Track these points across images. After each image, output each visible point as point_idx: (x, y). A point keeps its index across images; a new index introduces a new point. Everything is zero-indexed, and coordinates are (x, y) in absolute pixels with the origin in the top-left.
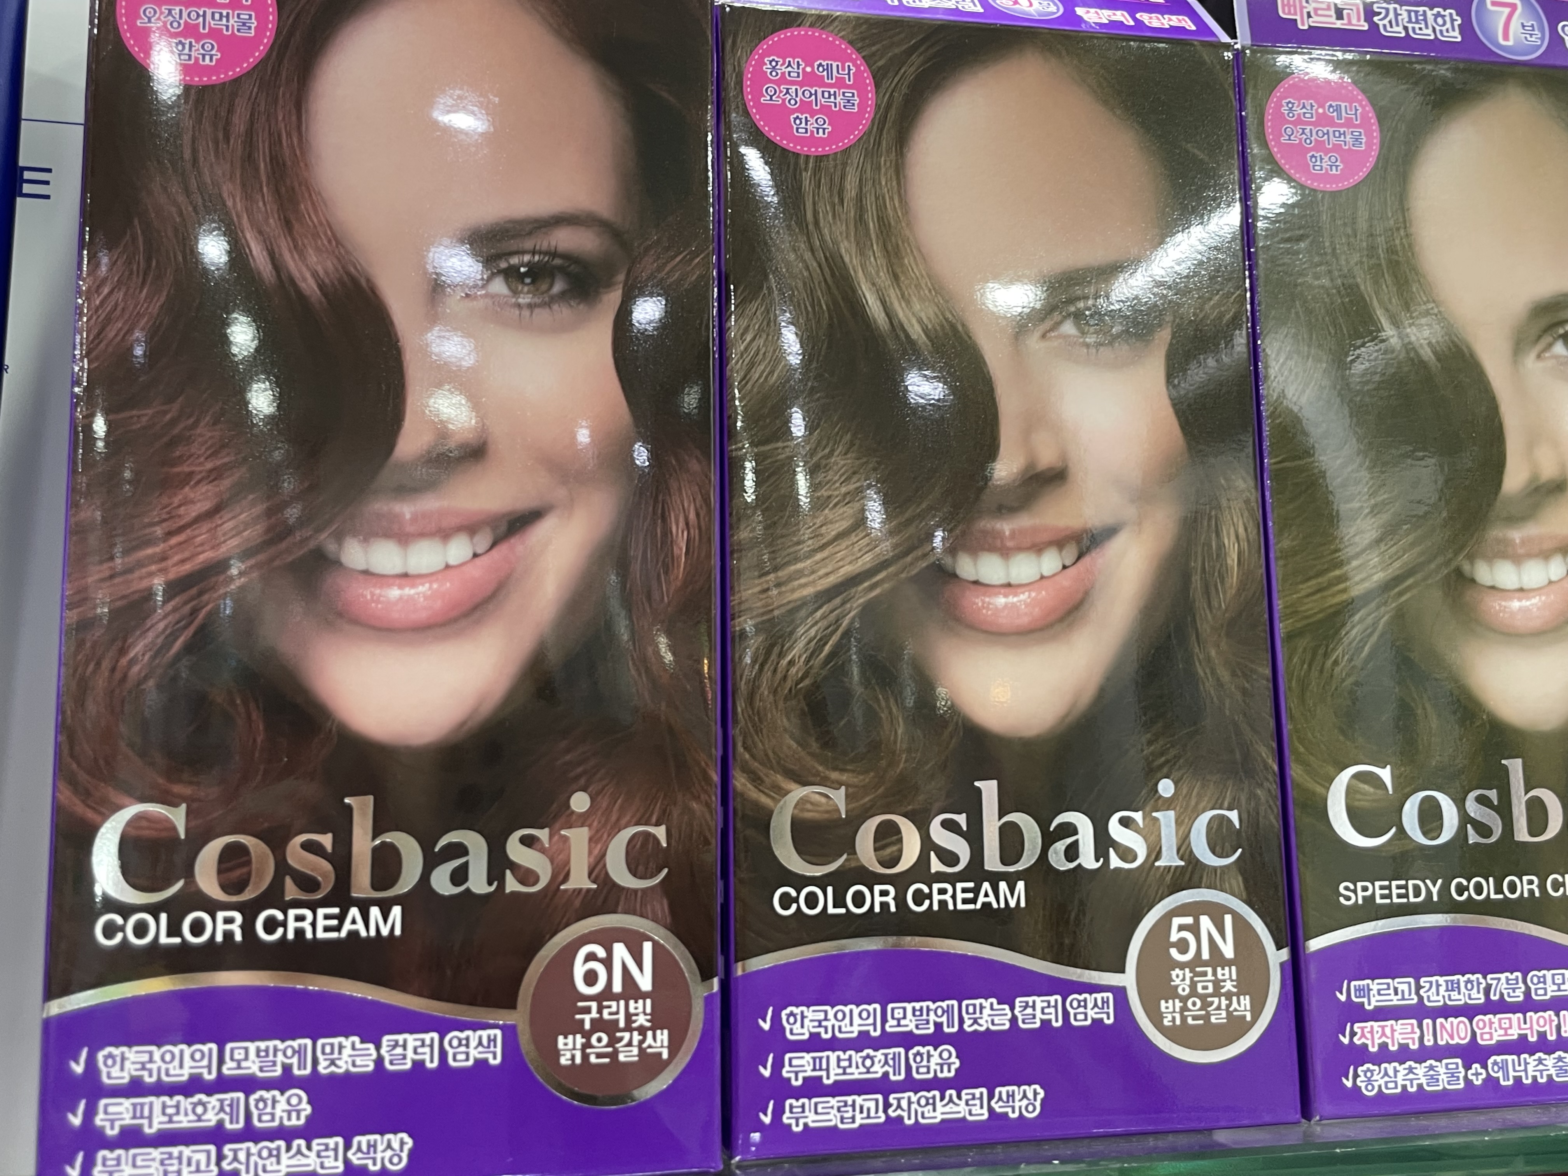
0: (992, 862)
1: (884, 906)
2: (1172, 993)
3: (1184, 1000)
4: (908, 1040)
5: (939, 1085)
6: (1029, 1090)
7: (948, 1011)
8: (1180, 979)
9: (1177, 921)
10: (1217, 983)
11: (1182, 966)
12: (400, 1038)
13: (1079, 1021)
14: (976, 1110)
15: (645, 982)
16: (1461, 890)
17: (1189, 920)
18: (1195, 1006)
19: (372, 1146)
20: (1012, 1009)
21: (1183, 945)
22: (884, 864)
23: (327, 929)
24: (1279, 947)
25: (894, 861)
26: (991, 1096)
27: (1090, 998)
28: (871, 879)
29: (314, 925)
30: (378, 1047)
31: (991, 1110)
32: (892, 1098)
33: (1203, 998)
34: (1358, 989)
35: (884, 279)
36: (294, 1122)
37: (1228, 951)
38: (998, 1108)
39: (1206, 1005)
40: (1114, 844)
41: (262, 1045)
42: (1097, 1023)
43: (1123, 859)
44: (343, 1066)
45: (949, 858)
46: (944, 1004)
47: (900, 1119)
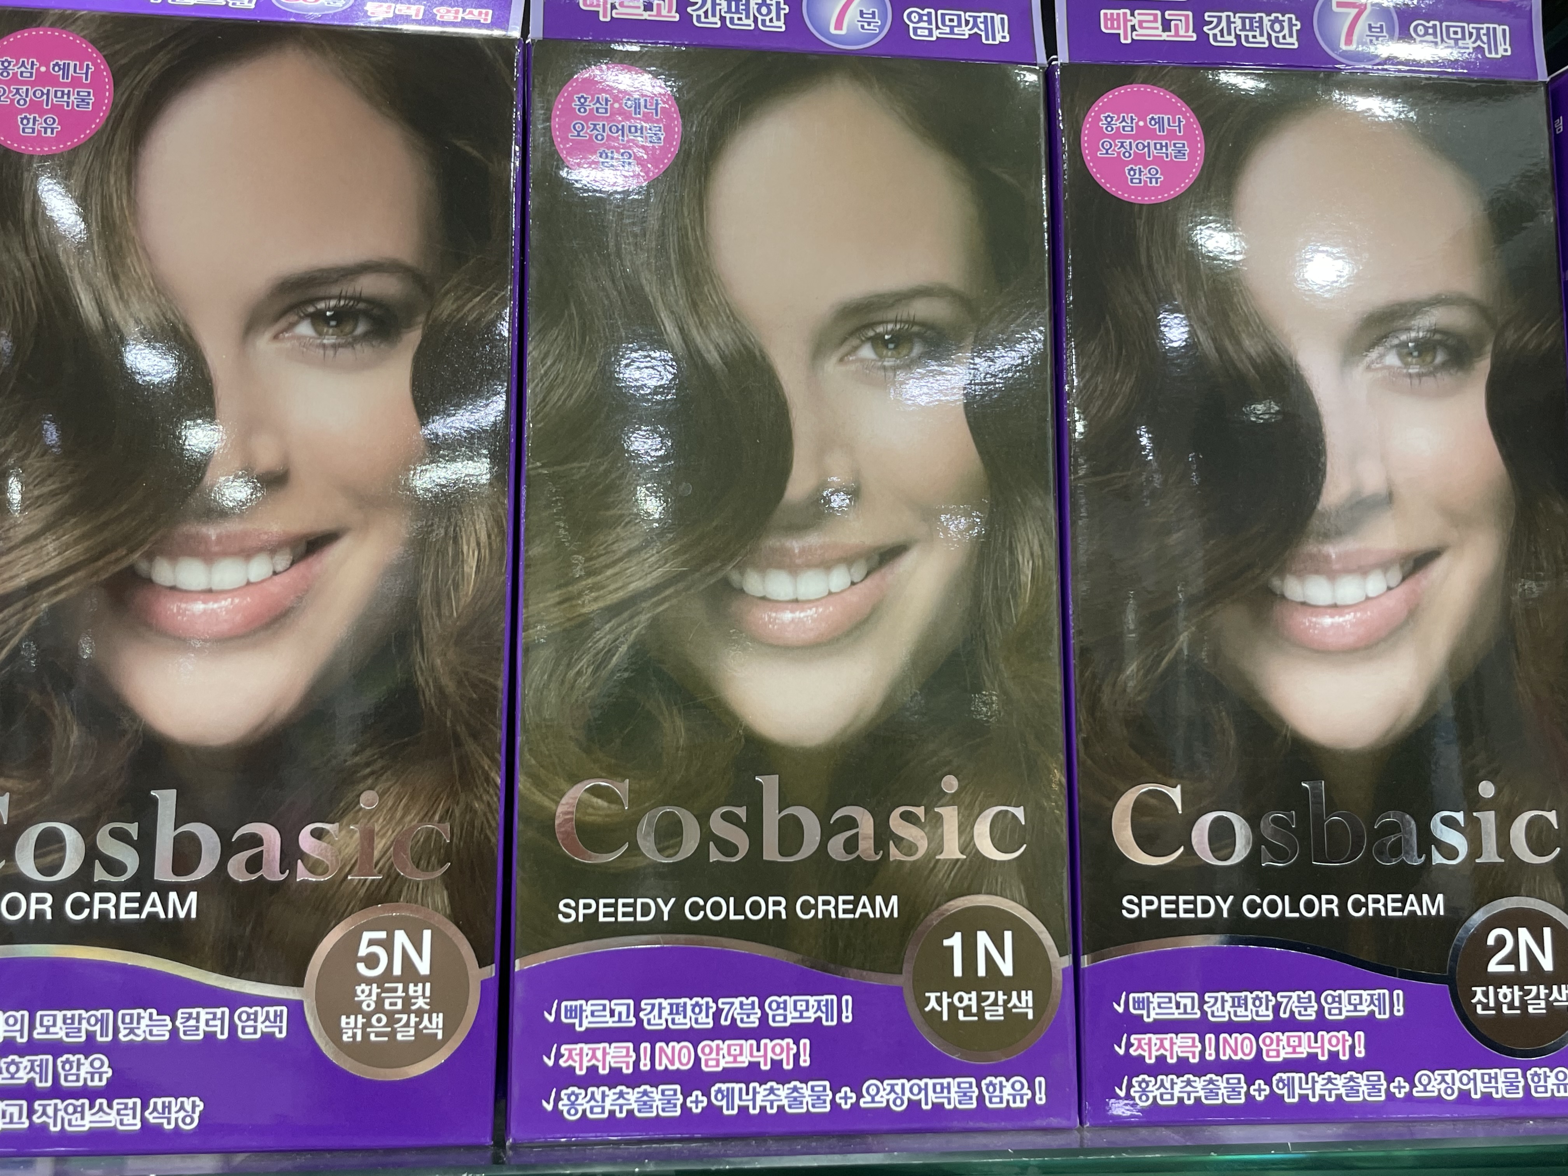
0: (163, 872)
1: (40, 914)
2: (356, 1009)
3: (368, 1016)
4: (56, 1049)
5: (90, 1094)
6: (188, 1103)
7: (102, 1021)
8: (366, 996)
9: (367, 936)
10: (407, 1001)
11: (369, 981)
13: (247, 1034)
14: (128, 1120)
16: (696, 909)
17: (382, 935)
18: (380, 1022)
20: (173, 1020)
21: (372, 961)
22: (42, 871)
24: (482, 964)
25: (54, 869)
26: (145, 1107)
27: (261, 1012)
28: (27, 886)
31: (143, 1120)
32: (37, 1105)
33: (390, 1015)
34: (570, 1010)
35: (101, 278)
37: (423, 967)
38: (151, 1118)
39: (392, 1020)
40: (303, 856)
42: (267, 1037)
43: (312, 870)
45: (114, 866)
46: (98, 1013)
47: (45, 1126)
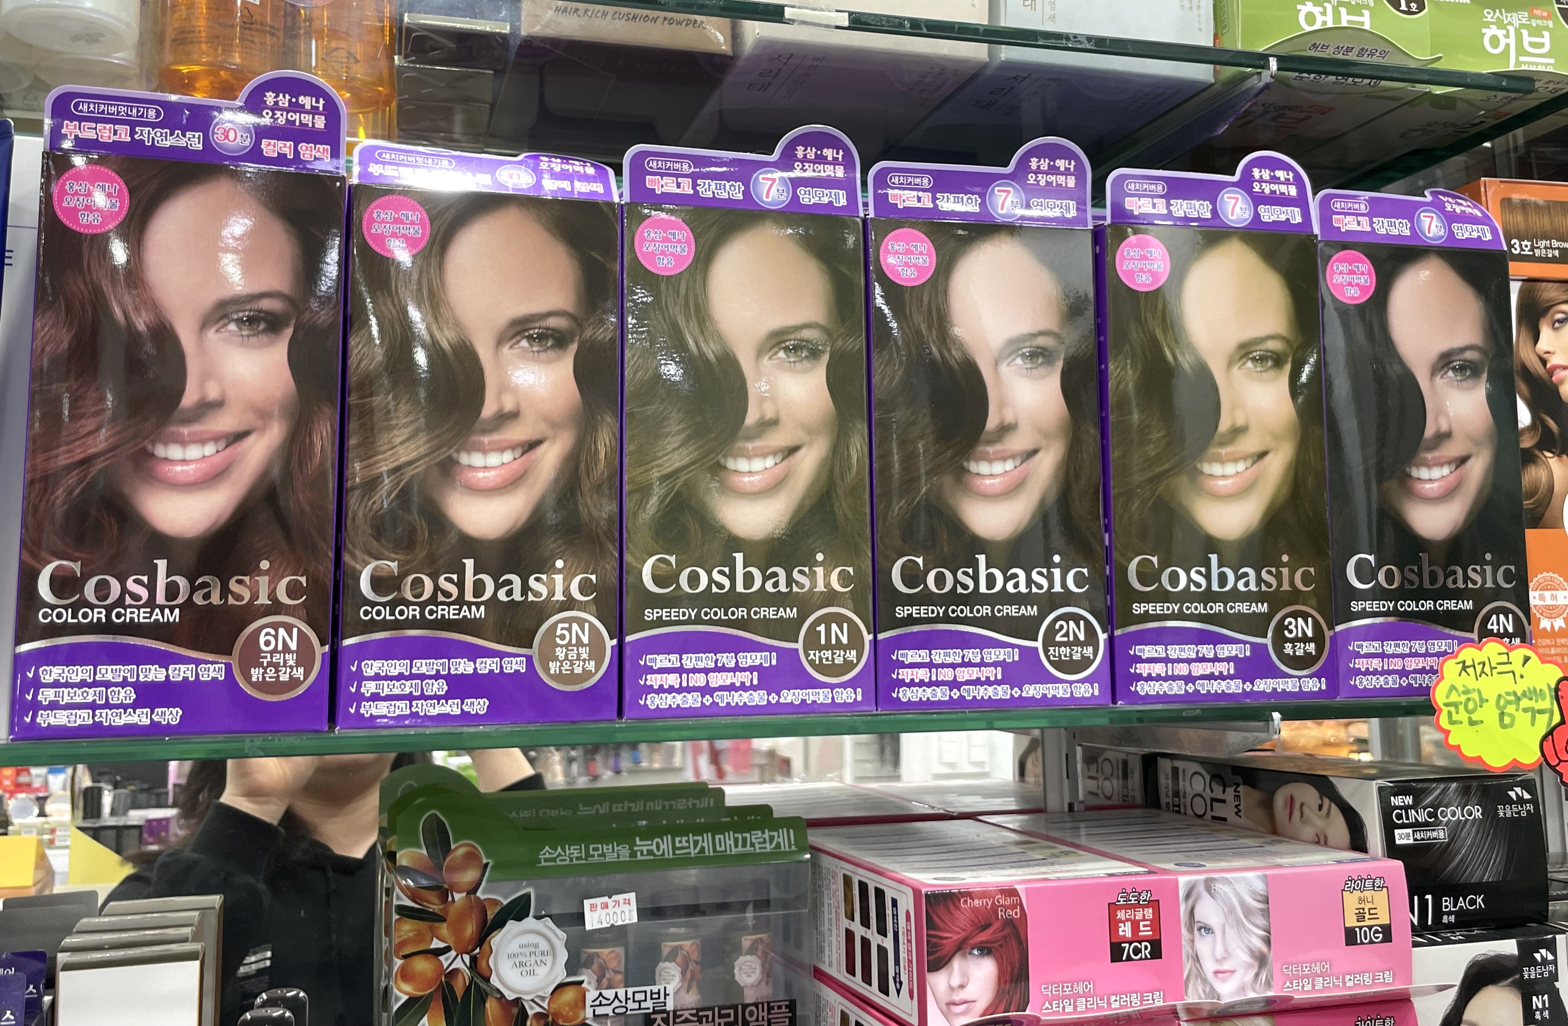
0: (469, 597)
1: (414, 616)
2: (556, 659)
3: (561, 662)
4: (422, 677)
5: (438, 698)
6: (481, 701)
7: (443, 664)
8: (560, 653)
9: (560, 626)
10: (579, 655)
11: (562, 646)
12: (178, 666)
13: (508, 670)
14: (455, 709)
15: (293, 646)
16: (706, 614)
17: (567, 625)
18: (566, 666)
19: (164, 713)
20: (475, 664)
21: (562, 637)
22: (415, 597)
23: (144, 618)
24: (611, 639)
25: (421, 595)
26: (462, 703)
27: (514, 660)
28: (408, 604)
29: (138, 616)
30: (167, 670)
31: (462, 710)
32: (414, 703)
33: (571, 661)
34: (650, 660)
36: (128, 701)
37: (585, 640)
38: (466, 709)
39: (572, 664)
40: (531, 589)
41: (114, 667)
42: (517, 672)
43: (535, 596)
44: (151, 677)
45: (447, 594)
46: (441, 661)
47: (417, 712)
